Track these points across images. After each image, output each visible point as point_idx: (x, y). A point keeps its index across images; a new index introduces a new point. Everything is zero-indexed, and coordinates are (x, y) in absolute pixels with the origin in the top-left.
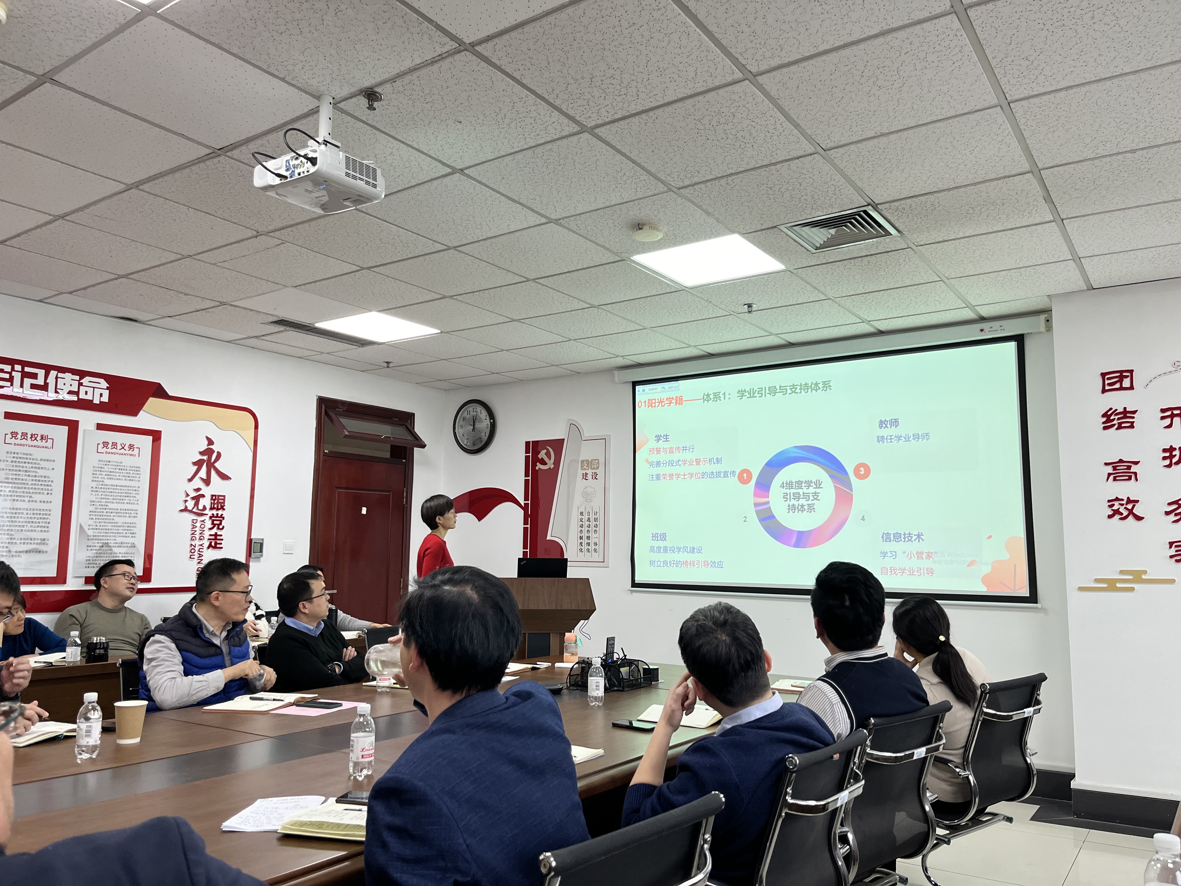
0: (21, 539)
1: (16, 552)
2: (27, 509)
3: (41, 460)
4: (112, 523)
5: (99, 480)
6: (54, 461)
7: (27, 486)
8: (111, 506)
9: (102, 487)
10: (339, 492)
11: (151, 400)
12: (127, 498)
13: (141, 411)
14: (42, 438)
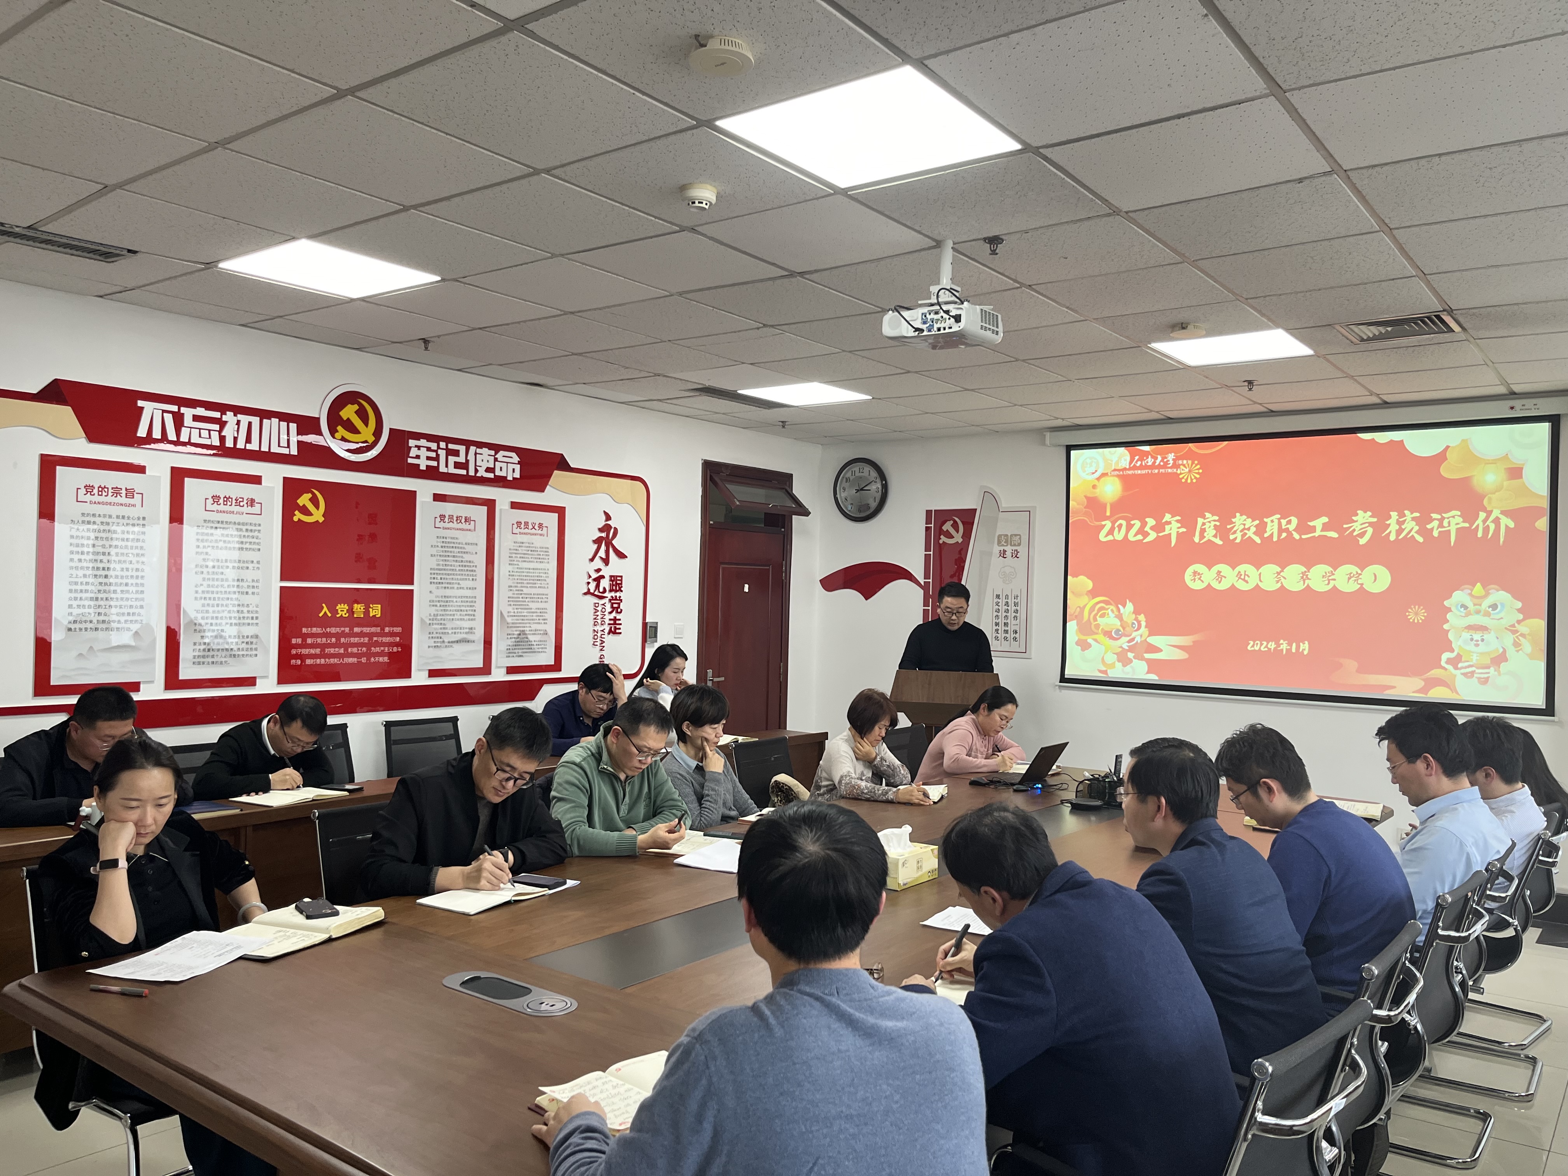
0: (452, 629)
1: (449, 642)
2: (456, 597)
3: (466, 544)
4: (527, 609)
5: (515, 563)
6: (476, 544)
7: (455, 573)
8: (525, 590)
9: (518, 570)
10: (723, 568)
11: (556, 472)
12: (539, 582)
13: (548, 487)
14: (466, 521)
